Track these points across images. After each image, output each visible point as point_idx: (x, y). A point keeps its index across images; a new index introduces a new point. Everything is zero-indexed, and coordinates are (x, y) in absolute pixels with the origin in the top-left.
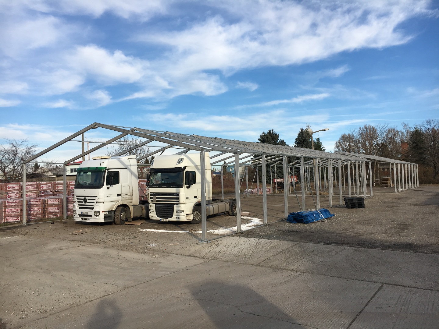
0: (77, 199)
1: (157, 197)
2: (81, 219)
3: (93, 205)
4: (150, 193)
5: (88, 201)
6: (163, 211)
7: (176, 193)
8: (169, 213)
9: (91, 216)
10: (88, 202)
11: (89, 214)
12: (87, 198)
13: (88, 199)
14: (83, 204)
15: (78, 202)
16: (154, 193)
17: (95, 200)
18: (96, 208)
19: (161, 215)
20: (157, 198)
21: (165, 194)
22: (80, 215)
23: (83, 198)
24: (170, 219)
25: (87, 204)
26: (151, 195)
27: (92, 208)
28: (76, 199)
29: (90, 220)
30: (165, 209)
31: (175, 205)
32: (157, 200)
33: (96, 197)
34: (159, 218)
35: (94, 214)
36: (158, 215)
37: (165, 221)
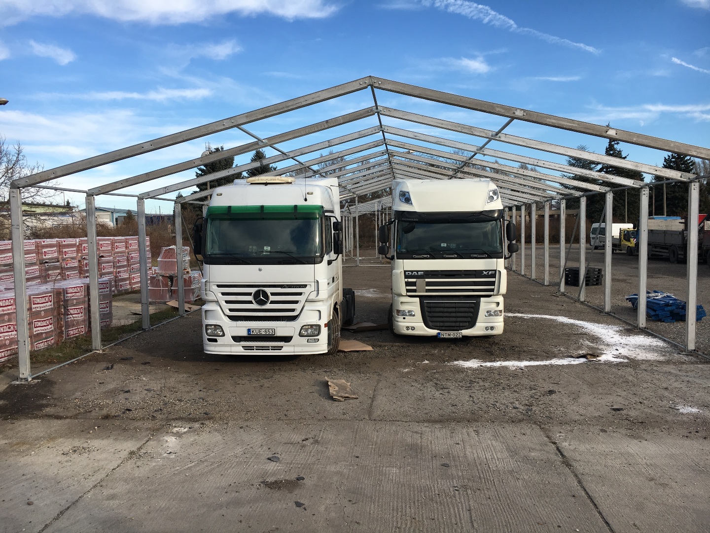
0: (223, 294)
1: (427, 280)
2: (242, 349)
3: (293, 310)
4: (405, 272)
5: (272, 298)
6: (447, 314)
7: (486, 271)
8: (465, 317)
9: (288, 339)
10: (272, 302)
11: (280, 333)
12: (269, 291)
13: (273, 294)
14: (255, 306)
15: (227, 302)
16: (417, 271)
17: (300, 294)
18: (309, 317)
19: (438, 324)
20: (428, 284)
21: (454, 273)
22: (236, 339)
23: (253, 290)
24: (466, 332)
25: (268, 306)
26: (406, 277)
27: (293, 318)
28: (220, 295)
29: (284, 349)
30: (454, 310)
31: (482, 299)
32: (427, 288)
33: (305, 286)
34: (434, 332)
35: (301, 335)
36: (431, 324)
37: (452, 336)
